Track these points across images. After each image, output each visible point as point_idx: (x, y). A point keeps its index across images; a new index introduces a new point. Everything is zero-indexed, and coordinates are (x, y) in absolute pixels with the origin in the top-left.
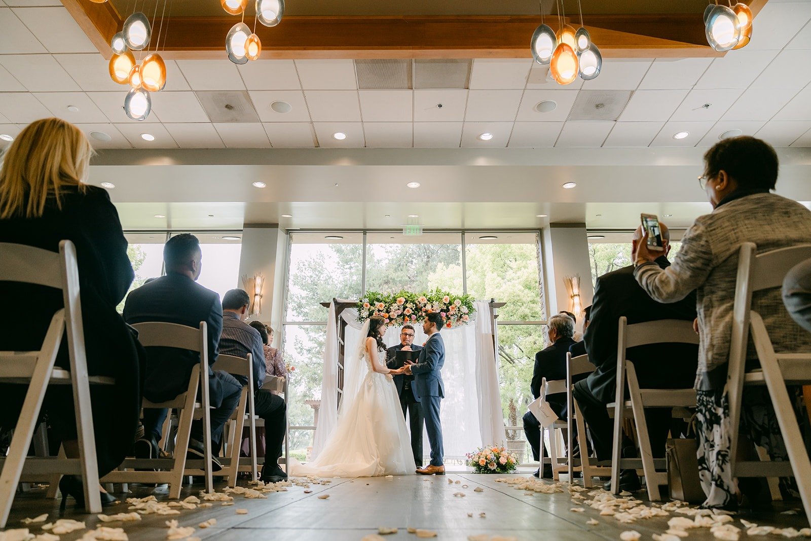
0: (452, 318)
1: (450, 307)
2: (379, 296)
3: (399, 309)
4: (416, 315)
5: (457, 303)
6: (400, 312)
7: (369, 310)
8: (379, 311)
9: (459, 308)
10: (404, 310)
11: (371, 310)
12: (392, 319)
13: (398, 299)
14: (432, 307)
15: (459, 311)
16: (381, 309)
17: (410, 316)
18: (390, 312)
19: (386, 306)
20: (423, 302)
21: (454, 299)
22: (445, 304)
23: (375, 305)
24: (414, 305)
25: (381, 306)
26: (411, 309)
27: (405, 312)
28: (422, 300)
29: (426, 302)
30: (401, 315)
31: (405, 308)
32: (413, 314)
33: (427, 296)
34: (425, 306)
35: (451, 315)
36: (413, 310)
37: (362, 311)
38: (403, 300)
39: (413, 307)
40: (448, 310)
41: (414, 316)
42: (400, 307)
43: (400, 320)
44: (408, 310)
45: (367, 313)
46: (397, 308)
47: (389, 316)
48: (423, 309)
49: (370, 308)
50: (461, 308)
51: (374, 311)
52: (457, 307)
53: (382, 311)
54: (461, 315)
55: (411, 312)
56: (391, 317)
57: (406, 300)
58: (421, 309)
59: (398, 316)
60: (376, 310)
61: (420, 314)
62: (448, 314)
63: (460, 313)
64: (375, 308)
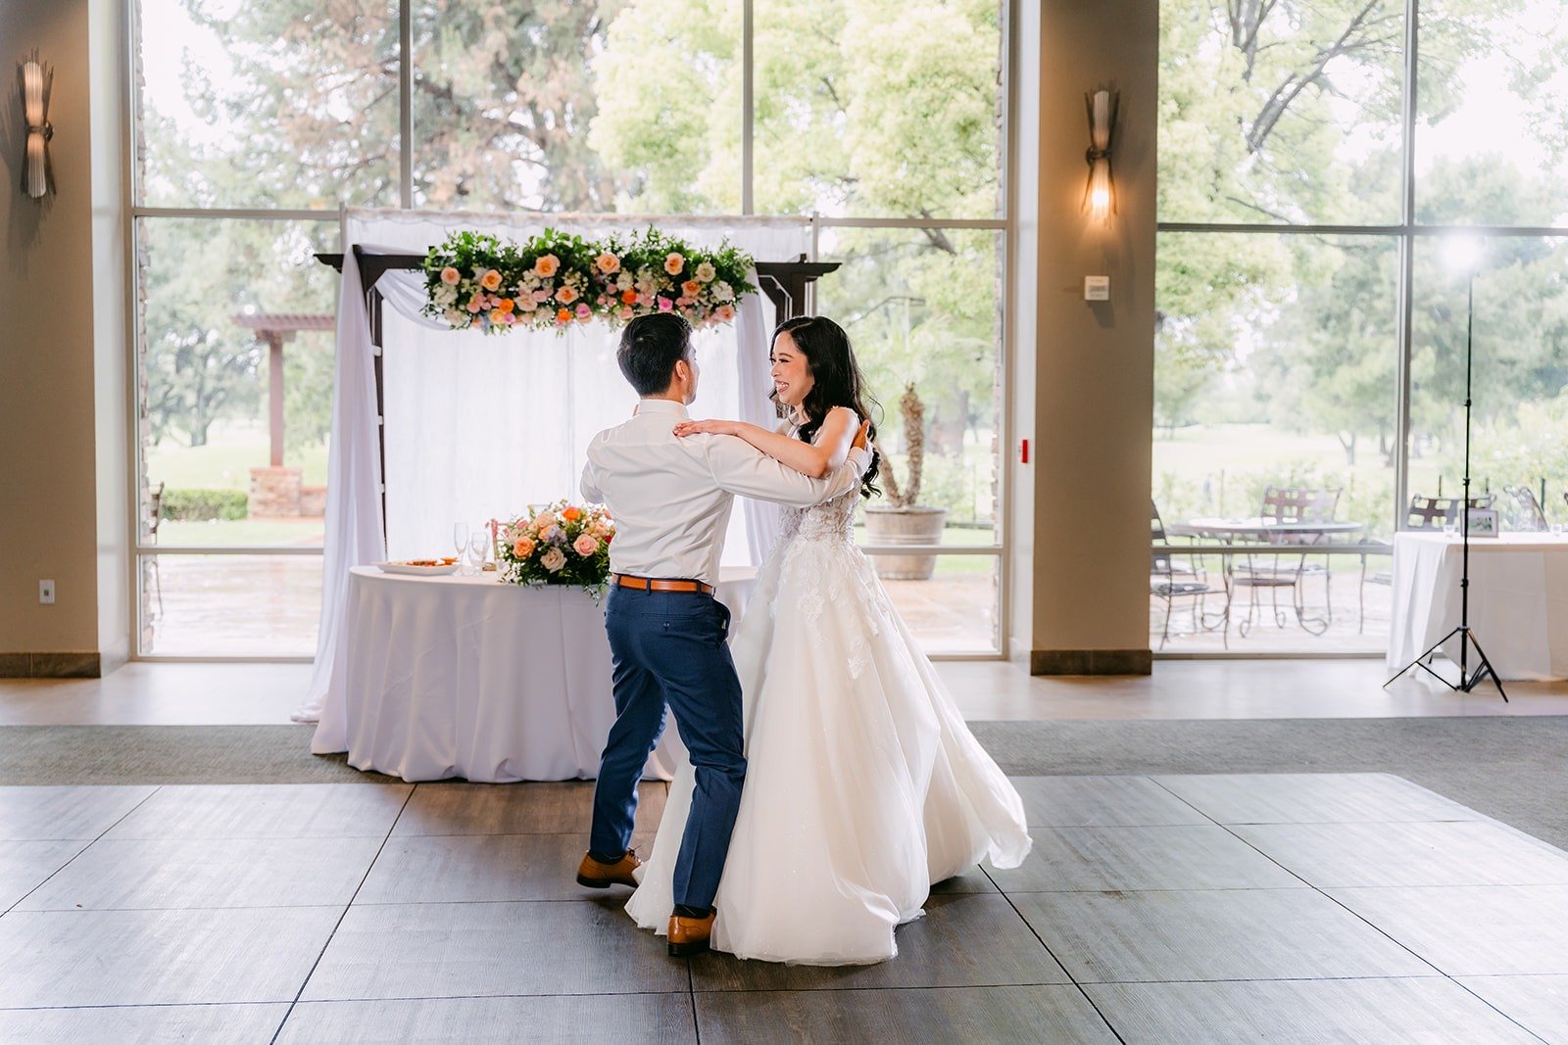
1: (683, 286)
2: (484, 246)
3: (541, 289)
4: (589, 304)
5: (705, 272)
6: (543, 297)
7: (459, 286)
8: (486, 292)
9: (708, 287)
10: (556, 292)
11: (463, 291)
12: (524, 312)
13: (540, 261)
14: (636, 281)
15: (710, 293)
16: (491, 287)
17: (573, 306)
18: (517, 294)
19: (504, 279)
20: (607, 270)
21: (698, 261)
22: (670, 277)
23: (473, 275)
24: (585, 279)
25: (490, 279)
26: (577, 288)
27: (558, 297)
28: (608, 263)
29: (616, 269)
30: (548, 303)
31: (558, 283)
32: (579, 301)
33: (620, 249)
34: (614, 281)
35: (688, 307)
36: (580, 293)
37: (438, 290)
38: (553, 262)
39: (582, 283)
40: (679, 293)
41: (583, 306)
42: (545, 282)
43: (547, 314)
44: (567, 292)
45: (452, 297)
46: (536, 284)
47: (515, 304)
48: (611, 289)
49: (460, 282)
50: (715, 289)
51: (472, 292)
52: (704, 286)
53: (494, 293)
54: (715, 305)
55: (575, 296)
56: (522, 308)
57: (561, 263)
58: (603, 287)
59: (541, 305)
60: (479, 290)
61: (600, 301)
62: (679, 301)
63: (711, 300)
64: (474, 284)
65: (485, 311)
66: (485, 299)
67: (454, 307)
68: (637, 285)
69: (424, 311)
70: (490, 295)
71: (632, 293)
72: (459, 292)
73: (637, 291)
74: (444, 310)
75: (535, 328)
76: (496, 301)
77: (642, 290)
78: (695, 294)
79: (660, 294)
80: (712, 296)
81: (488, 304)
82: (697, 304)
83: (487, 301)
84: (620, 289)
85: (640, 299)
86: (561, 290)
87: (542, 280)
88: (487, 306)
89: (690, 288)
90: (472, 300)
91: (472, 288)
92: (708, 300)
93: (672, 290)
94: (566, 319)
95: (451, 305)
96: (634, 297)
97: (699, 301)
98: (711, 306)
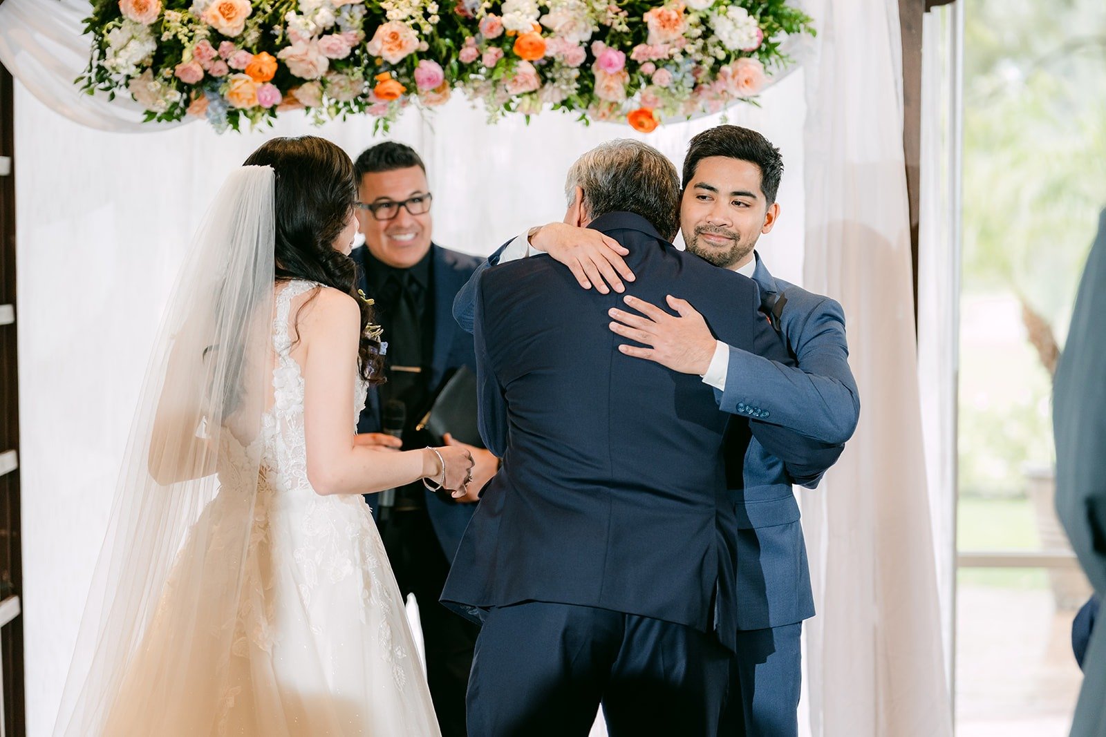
0: (663, 77)
1: (650, 17)
3: (336, 28)
4: (444, 63)
6: (341, 45)
7: (157, 28)
8: (216, 38)
9: (704, 21)
10: (370, 35)
11: (166, 36)
12: (301, 81)
14: (544, 10)
15: (708, 33)
16: (226, 28)
17: (407, 67)
18: (286, 43)
19: (256, 10)
24: (433, 8)
26: (416, 27)
27: (375, 47)
30: (352, 60)
31: (374, 17)
32: (421, 55)
34: (496, 10)
36: (422, 37)
37: (115, 37)
39: (427, 15)
40: (639, 34)
41: (429, 68)
42: (345, 15)
44: (394, 36)
45: (144, 48)
47: (282, 66)
48: (490, 27)
49: (162, 15)
50: (718, 23)
51: (184, 40)
52: (693, 18)
53: (233, 40)
54: (718, 63)
55: (413, 43)
56: (296, 71)
58: (473, 24)
59: (334, 65)
60: (202, 32)
61: (468, 53)
62: (637, 52)
63: (711, 49)
64: (190, 21)
65: (215, 80)
66: (215, 53)
67: (149, 71)
68: (545, 20)
69: (85, 82)
70: (225, 44)
71: (537, 36)
72: (158, 40)
73: (545, 30)
74: (128, 77)
75: (325, 117)
76: (238, 57)
77: (556, 29)
78: (673, 35)
79: (595, 37)
80: (712, 39)
81: (221, 65)
82: (679, 58)
83: (219, 58)
84: (511, 29)
85: (552, 48)
86: (383, 30)
87: (338, 11)
88: (218, 69)
89: (665, 22)
90: (186, 55)
91: (185, 30)
92: (704, 49)
93: (625, 28)
94: (391, 95)
95: (141, 67)
96: (541, 46)
97: (684, 53)
98: (711, 61)
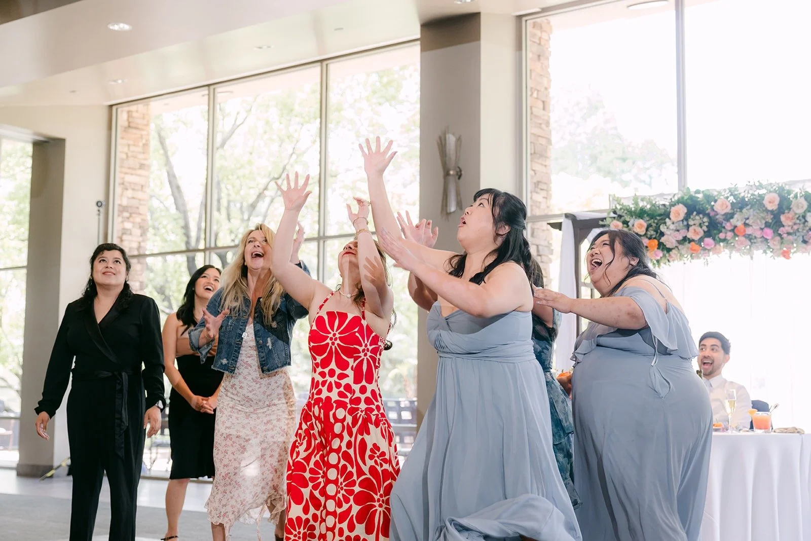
1: (782, 217)
3: (678, 230)
4: (714, 238)
5: (800, 207)
6: (680, 235)
12: (671, 248)
13: (673, 210)
14: (746, 218)
17: (702, 241)
18: (662, 236)
19: (649, 226)
20: (723, 212)
21: (792, 199)
22: (770, 212)
23: (629, 224)
24: (705, 219)
25: (641, 226)
28: (722, 207)
29: (729, 211)
30: (685, 239)
31: (688, 227)
32: (705, 236)
34: (729, 220)
35: (789, 234)
36: (704, 231)
38: (682, 210)
39: (704, 222)
41: (709, 240)
42: (676, 225)
43: (684, 248)
44: (695, 230)
46: (672, 227)
47: (661, 243)
48: (728, 226)
52: (797, 216)
53: (644, 236)
55: (701, 233)
56: (668, 246)
57: (688, 210)
58: (722, 225)
59: (680, 242)
61: (721, 235)
62: (780, 231)
68: (747, 221)
71: (743, 227)
73: (747, 225)
77: (750, 224)
78: (792, 223)
79: (766, 226)
82: (794, 231)
84: (734, 225)
85: (749, 231)
86: (691, 229)
87: (674, 223)
89: (788, 218)
93: (774, 223)
96: (745, 231)
97: (795, 229)
